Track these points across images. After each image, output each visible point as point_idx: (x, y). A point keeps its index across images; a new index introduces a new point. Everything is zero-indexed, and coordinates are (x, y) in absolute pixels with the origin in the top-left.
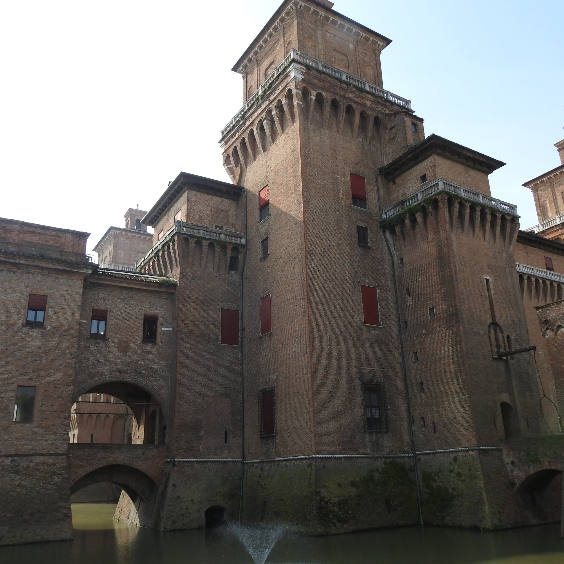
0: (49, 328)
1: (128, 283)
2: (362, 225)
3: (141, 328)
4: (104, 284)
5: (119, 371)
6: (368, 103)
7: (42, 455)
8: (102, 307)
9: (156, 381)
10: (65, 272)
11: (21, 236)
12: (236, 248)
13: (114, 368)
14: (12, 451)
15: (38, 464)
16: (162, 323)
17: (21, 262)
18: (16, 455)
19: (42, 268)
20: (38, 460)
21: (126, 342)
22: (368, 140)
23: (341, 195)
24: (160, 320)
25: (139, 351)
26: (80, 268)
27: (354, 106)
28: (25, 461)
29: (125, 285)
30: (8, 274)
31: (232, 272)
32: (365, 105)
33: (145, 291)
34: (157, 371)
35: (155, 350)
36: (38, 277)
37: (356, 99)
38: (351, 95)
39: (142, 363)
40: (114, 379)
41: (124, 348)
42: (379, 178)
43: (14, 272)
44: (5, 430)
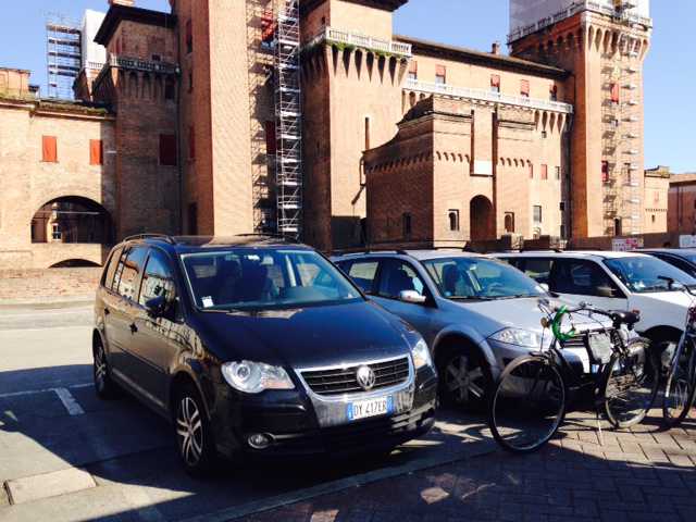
1: (72, 114)
3: (88, 152)
4: (49, 115)
5: (71, 187)
8: (52, 134)
12: (171, 78)
13: (66, 185)
15: (9, 258)
16: (106, 147)
21: (76, 163)
24: (105, 144)
25: (87, 171)
26: (24, 104)
29: (69, 115)
31: (168, 101)
33: (88, 119)
39: (91, 180)
40: (67, 194)
41: (74, 168)
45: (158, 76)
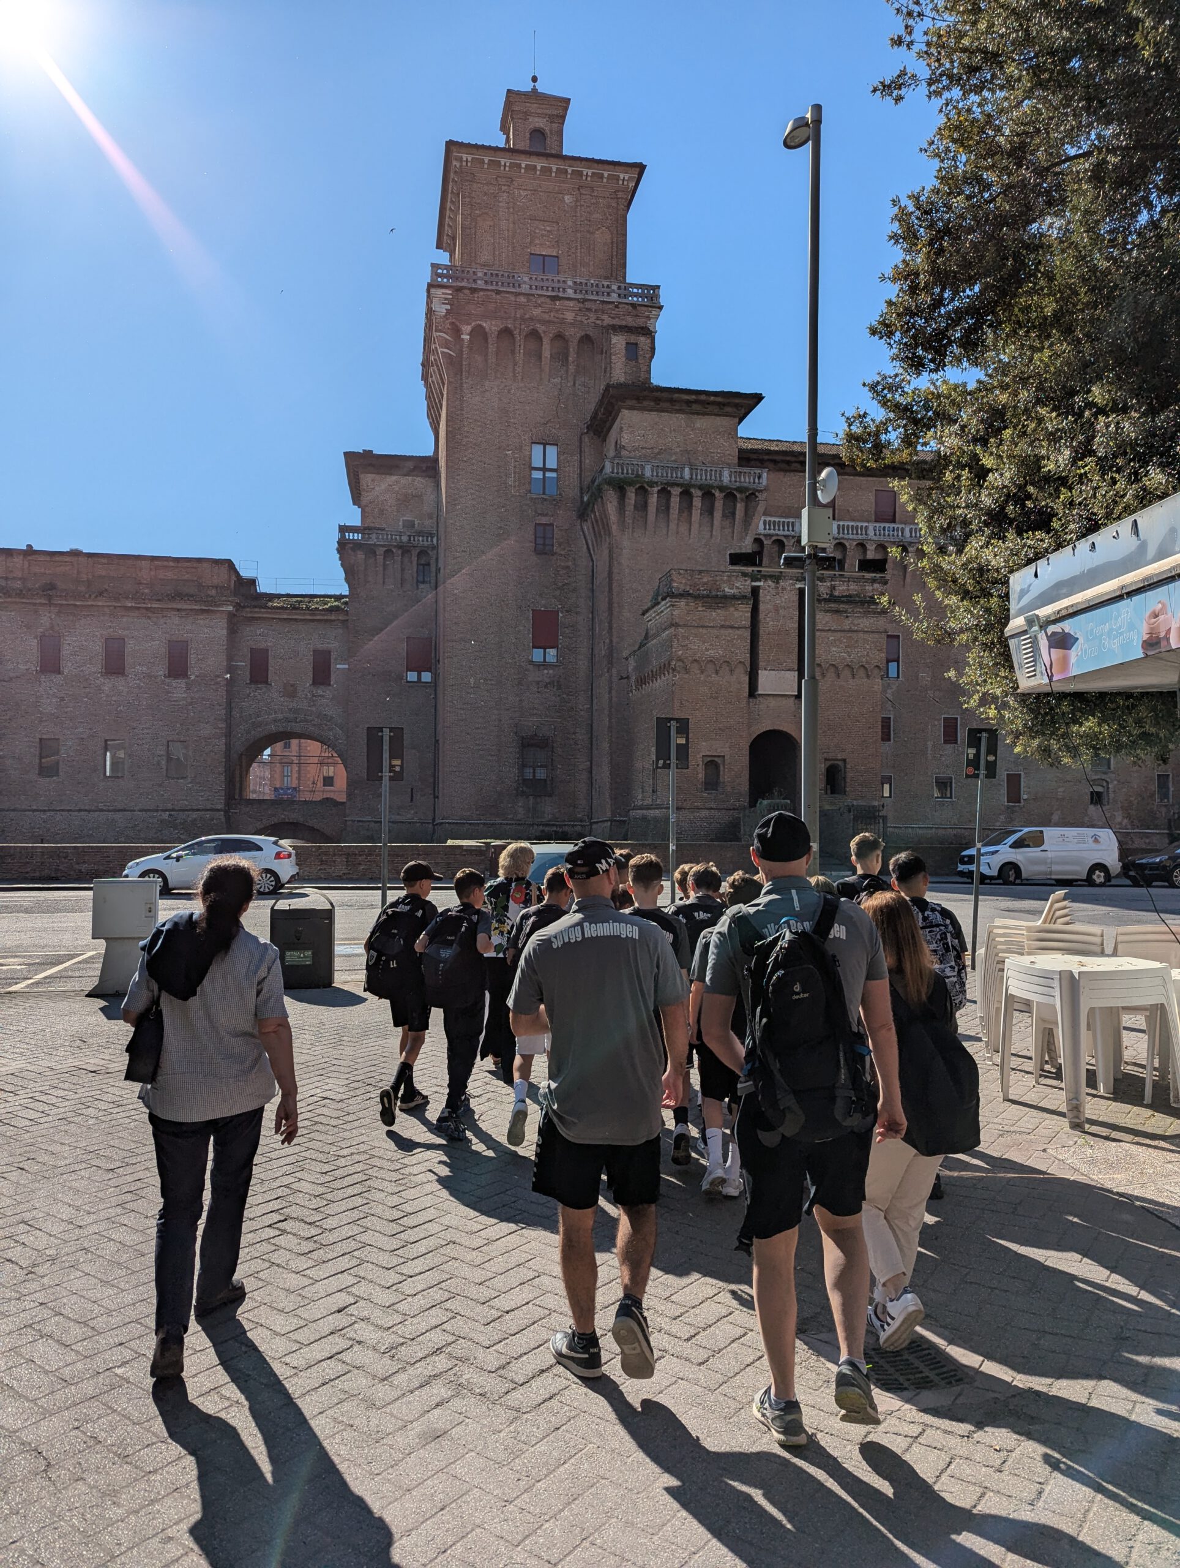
0: (193, 677)
1: (289, 614)
2: (544, 520)
3: (310, 667)
4: (259, 618)
5: (288, 720)
6: (569, 316)
7: (198, 810)
8: (262, 646)
9: (331, 729)
10: (203, 611)
11: (152, 573)
12: (423, 553)
13: (280, 716)
14: (170, 806)
15: (195, 820)
16: (336, 659)
17: (154, 606)
18: (173, 810)
19: (178, 610)
20: (195, 815)
21: (292, 685)
22: (571, 379)
23: (510, 481)
24: (333, 655)
25: (309, 696)
26: (219, 606)
27: (541, 328)
28: (182, 816)
29: (285, 617)
30: (144, 620)
31: (421, 586)
32: (562, 321)
33: (313, 621)
34: (332, 718)
35: (328, 693)
36: (176, 620)
37: (546, 317)
38: (537, 312)
39: (314, 709)
40: (281, 730)
41: (291, 691)
42: (586, 439)
43: (149, 618)
44: (160, 785)
45: (405, 549)
